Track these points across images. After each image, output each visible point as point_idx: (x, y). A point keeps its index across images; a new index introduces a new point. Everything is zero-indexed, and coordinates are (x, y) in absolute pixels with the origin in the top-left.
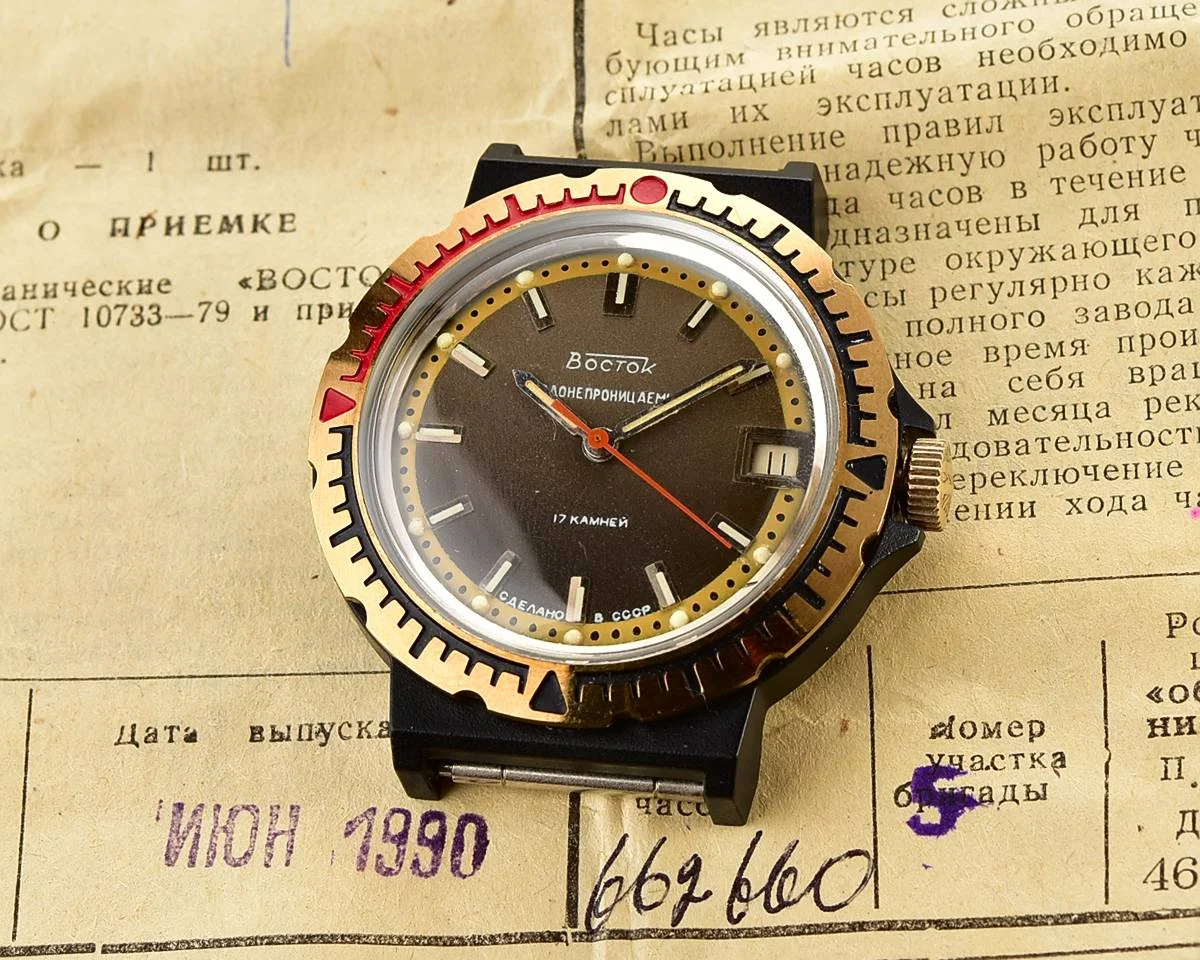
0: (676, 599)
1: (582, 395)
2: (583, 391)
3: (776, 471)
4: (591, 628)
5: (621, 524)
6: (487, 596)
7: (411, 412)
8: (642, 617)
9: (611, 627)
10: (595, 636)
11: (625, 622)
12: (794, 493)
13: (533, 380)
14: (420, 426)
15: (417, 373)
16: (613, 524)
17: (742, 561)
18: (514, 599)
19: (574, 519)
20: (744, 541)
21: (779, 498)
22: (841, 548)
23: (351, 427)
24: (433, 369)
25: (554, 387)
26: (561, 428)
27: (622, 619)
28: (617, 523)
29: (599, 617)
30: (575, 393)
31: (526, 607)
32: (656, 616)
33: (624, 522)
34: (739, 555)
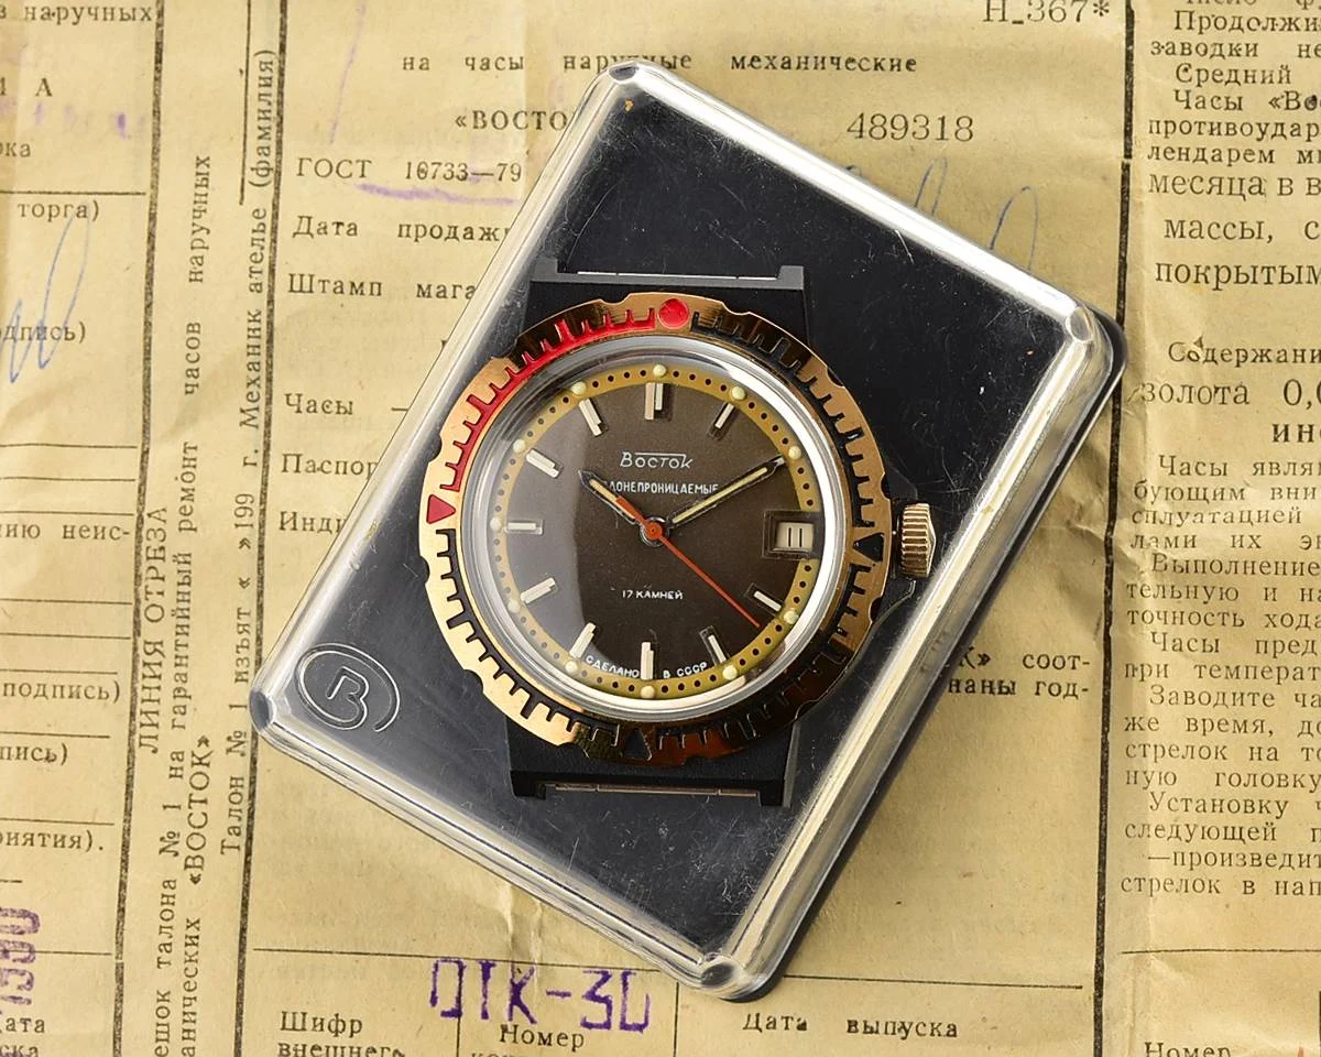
0: (727, 658)
1: (636, 488)
2: (636, 485)
3: (795, 544)
4: (661, 683)
5: (677, 596)
6: (577, 662)
7: (498, 509)
8: (700, 672)
9: (676, 682)
10: (665, 689)
11: (688, 677)
12: (812, 563)
13: (596, 479)
14: (508, 521)
15: (500, 475)
16: (671, 597)
17: (776, 622)
18: (598, 662)
19: (639, 594)
20: (776, 607)
21: (801, 567)
22: (854, 613)
23: (454, 530)
24: (513, 471)
25: (612, 483)
26: (622, 518)
27: (685, 675)
28: (674, 596)
29: (666, 673)
30: (630, 487)
31: (609, 667)
32: (711, 672)
33: (679, 595)
34: (773, 618)
